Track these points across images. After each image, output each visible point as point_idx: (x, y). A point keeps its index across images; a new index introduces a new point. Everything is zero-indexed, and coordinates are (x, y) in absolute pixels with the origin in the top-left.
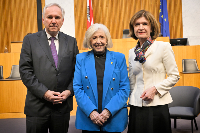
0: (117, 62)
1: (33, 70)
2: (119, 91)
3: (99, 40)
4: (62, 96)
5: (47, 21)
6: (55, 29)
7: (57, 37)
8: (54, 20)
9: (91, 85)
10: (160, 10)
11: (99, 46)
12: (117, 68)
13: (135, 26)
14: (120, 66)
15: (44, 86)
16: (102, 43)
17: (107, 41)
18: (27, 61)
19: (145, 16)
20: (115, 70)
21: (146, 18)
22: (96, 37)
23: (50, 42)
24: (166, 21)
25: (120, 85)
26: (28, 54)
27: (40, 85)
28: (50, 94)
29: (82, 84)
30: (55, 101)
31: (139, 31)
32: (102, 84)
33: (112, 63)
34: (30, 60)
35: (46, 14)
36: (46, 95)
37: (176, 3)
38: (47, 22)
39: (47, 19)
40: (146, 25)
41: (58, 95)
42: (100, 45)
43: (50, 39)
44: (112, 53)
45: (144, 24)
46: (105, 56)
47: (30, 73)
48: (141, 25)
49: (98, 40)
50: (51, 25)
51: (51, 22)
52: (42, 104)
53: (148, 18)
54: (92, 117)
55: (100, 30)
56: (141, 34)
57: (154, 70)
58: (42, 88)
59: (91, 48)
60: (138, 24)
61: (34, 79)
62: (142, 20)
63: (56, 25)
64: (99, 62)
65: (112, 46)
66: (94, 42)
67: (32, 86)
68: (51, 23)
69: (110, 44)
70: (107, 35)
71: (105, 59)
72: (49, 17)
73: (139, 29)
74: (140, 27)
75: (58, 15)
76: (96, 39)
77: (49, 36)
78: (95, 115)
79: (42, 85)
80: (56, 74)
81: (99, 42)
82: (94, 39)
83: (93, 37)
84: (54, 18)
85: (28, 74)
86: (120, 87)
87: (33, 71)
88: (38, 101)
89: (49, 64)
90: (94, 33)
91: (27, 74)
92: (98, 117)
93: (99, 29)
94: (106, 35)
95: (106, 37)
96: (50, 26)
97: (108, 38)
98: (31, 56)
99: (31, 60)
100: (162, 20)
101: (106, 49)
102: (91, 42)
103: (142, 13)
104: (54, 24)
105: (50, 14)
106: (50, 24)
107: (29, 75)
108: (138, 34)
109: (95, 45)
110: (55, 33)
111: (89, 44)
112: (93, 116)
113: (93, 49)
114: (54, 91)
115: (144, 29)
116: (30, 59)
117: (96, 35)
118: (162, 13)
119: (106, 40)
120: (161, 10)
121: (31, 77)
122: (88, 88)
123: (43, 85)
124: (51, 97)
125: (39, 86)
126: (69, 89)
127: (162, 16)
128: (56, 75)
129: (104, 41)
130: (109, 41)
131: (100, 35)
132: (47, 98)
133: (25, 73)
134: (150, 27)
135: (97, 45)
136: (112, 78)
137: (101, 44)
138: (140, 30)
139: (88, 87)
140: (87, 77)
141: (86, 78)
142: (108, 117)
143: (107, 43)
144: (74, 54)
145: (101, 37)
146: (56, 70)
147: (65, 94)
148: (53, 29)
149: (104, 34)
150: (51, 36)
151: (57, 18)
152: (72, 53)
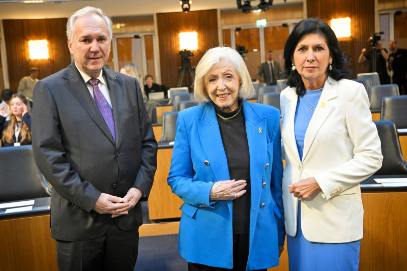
3: (221, 84)
4: (129, 201)
5: (81, 47)
7: (100, 78)
11: (224, 96)
12: (269, 139)
16: (228, 88)
22: (216, 77)
35: (78, 31)
38: (79, 49)
39: (79, 44)
49: (219, 84)
50: (91, 55)
51: (90, 48)
55: (223, 61)
63: (100, 54)
66: (212, 87)
68: (89, 51)
69: (246, 89)
70: (240, 70)
72: (82, 39)
75: (102, 34)
76: (217, 81)
77: (86, 78)
80: (115, 154)
81: (222, 86)
82: (211, 80)
90: (211, 70)
93: (221, 59)
94: (236, 71)
95: (238, 75)
96: (89, 58)
97: (242, 77)
104: (96, 53)
105: (86, 32)
106: (88, 53)
109: (215, 93)
117: (214, 73)
128: (114, 156)
129: (232, 84)
131: (223, 71)
135: (219, 92)
137: (227, 91)
140: (208, 162)
141: (206, 163)
144: (139, 111)
145: (225, 76)
146: (114, 145)
147: (133, 194)
148: (93, 64)
149: (232, 69)
150: (90, 78)
151: (101, 39)
152: (136, 109)
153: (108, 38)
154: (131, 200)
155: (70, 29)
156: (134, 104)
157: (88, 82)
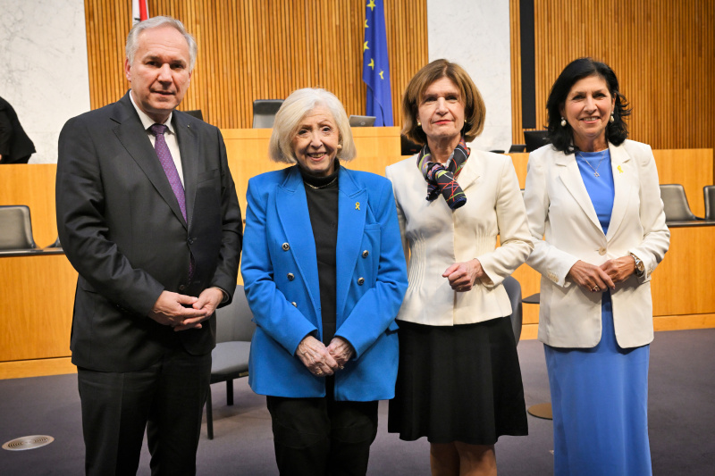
0: (372, 203)
1: (107, 229)
2: (378, 283)
3: (317, 138)
4: (203, 307)
5: (145, 73)
6: (166, 100)
7: (168, 124)
8: (166, 72)
9: (301, 270)
10: (366, 43)
11: (317, 154)
12: (373, 219)
13: (424, 103)
14: (378, 215)
15: (150, 278)
16: (325, 145)
17: (340, 139)
18: (91, 201)
19: (451, 75)
20: (368, 226)
21: (455, 82)
22: (309, 128)
23: (153, 140)
24: (382, 78)
25: (379, 267)
26: (91, 178)
27: (140, 276)
28: (170, 301)
29: (271, 263)
30: (187, 321)
31: (437, 118)
32: (334, 266)
33: (357, 207)
34: (97, 197)
35: (140, 50)
36: (159, 304)
37: (411, 27)
38: (141, 74)
39: (143, 68)
40: (453, 101)
41: (194, 305)
42: (320, 153)
43: (150, 130)
44: (354, 175)
45: (450, 97)
46: (337, 183)
47: (102, 238)
48: (442, 100)
49: (314, 137)
50: (157, 86)
51: (158, 76)
52: (138, 333)
53: (459, 81)
54: (307, 359)
55: (318, 107)
56: (442, 125)
57: (482, 227)
58: (144, 283)
59: (292, 159)
60: (433, 98)
61: (118, 257)
62: (443, 86)
63: (172, 88)
64: (318, 201)
65: (354, 153)
66: (303, 142)
67: (115, 277)
68: (156, 79)
69: (348, 148)
70: (339, 122)
71: (337, 193)
72: (149, 60)
73: (437, 111)
74: (439, 105)
75: (181, 58)
76: (309, 134)
77: (147, 122)
78: (316, 352)
79: (146, 277)
80: (186, 240)
81: (317, 142)
82: (302, 133)
83: (299, 129)
84: (166, 67)
85: (96, 243)
86: (380, 273)
87: (108, 231)
88: (126, 324)
89: (162, 209)
90: (304, 117)
91: (94, 240)
92: (324, 357)
94: (336, 122)
95: (338, 128)
96: (153, 91)
97: (342, 130)
98: (100, 183)
99: (101, 197)
100: (373, 73)
101: (336, 164)
102: (293, 145)
103: (443, 67)
104: (166, 84)
105: (154, 52)
106: (153, 82)
107: (101, 243)
108: (434, 125)
109: (305, 152)
110: (164, 113)
111: (288, 148)
112: (311, 355)
113: (298, 162)
114: (181, 292)
115: (450, 111)
116: (97, 193)
117: (307, 122)
118: (372, 53)
119: (337, 137)
120: (368, 45)
121: (106, 251)
122: (291, 278)
123: (148, 275)
124: (173, 310)
125: (137, 278)
126: (217, 283)
127: (370, 62)
128: (185, 243)
129: (331, 139)
130: (346, 139)
132: (161, 313)
133: (87, 239)
134: (464, 105)
135: (311, 150)
136: (361, 250)
137: (323, 149)
138: (438, 114)
139: (291, 274)
140: (288, 244)
141: (286, 247)
142: (346, 358)
143: (340, 146)
144: (222, 177)
145: (321, 129)
146: (185, 228)
147: (209, 298)
148: (160, 100)
149: (330, 118)
150: (154, 123)
151: (176, 65)
152: (217, 174)
153: (187, 65)
154: (206, 306)
155: (131, 43)
156: (215, 166)
157: (150, 128)
